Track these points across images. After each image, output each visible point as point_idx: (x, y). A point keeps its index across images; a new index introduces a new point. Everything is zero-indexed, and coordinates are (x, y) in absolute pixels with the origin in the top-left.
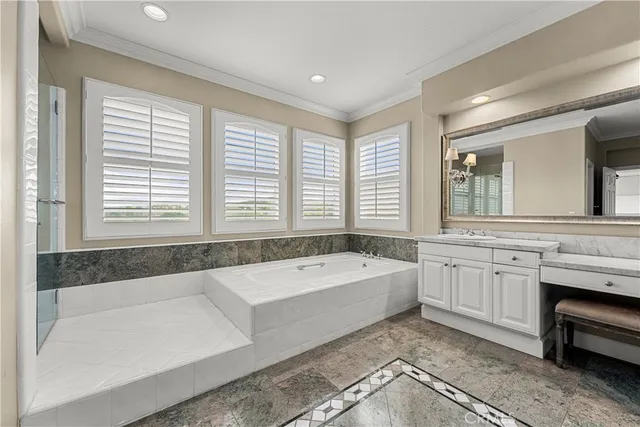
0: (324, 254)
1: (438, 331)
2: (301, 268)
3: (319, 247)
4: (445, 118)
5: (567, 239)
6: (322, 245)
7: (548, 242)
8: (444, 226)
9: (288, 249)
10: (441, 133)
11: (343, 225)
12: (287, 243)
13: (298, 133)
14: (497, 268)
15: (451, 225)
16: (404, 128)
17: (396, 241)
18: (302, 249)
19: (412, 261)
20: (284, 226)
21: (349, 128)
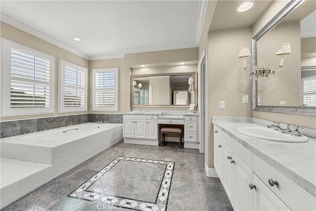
0: (76, 124)
1: (130, 146)
2: (65, 132)
3: (73, 121)
4: (132, 69)
5: (164, 111)
6: (75, 120)
7: (160, 112)
8: (132, 109)
9: (55, 123)
10: (131, 75)
11: (86, 110)
12: (55, 120)
13: (62, 62)
14: (148, 121)
15: (134, 108)
16: (117, 69)
17: (113, 116)
18: (64, 123)
19: (119, 123)
20: (53, 110)
21: (90, 63)
